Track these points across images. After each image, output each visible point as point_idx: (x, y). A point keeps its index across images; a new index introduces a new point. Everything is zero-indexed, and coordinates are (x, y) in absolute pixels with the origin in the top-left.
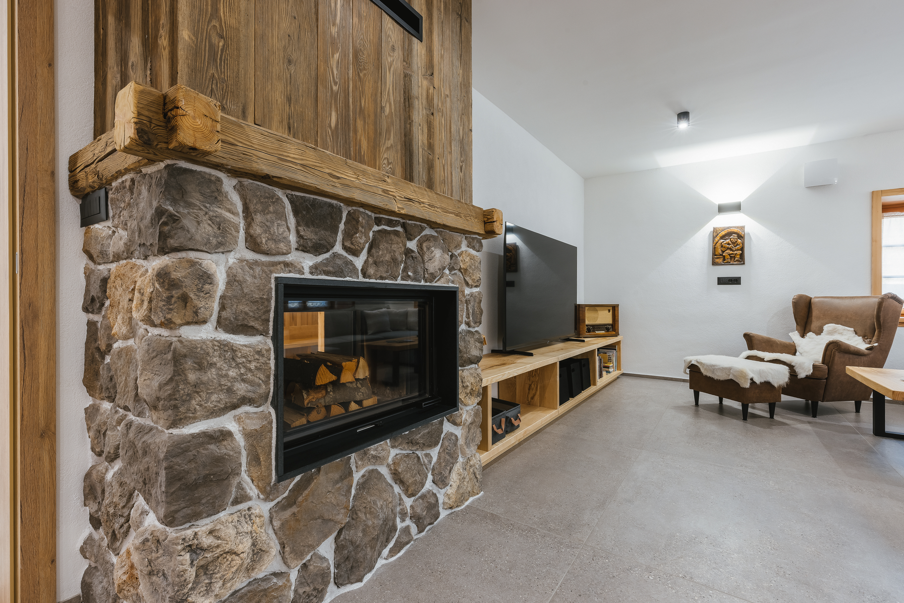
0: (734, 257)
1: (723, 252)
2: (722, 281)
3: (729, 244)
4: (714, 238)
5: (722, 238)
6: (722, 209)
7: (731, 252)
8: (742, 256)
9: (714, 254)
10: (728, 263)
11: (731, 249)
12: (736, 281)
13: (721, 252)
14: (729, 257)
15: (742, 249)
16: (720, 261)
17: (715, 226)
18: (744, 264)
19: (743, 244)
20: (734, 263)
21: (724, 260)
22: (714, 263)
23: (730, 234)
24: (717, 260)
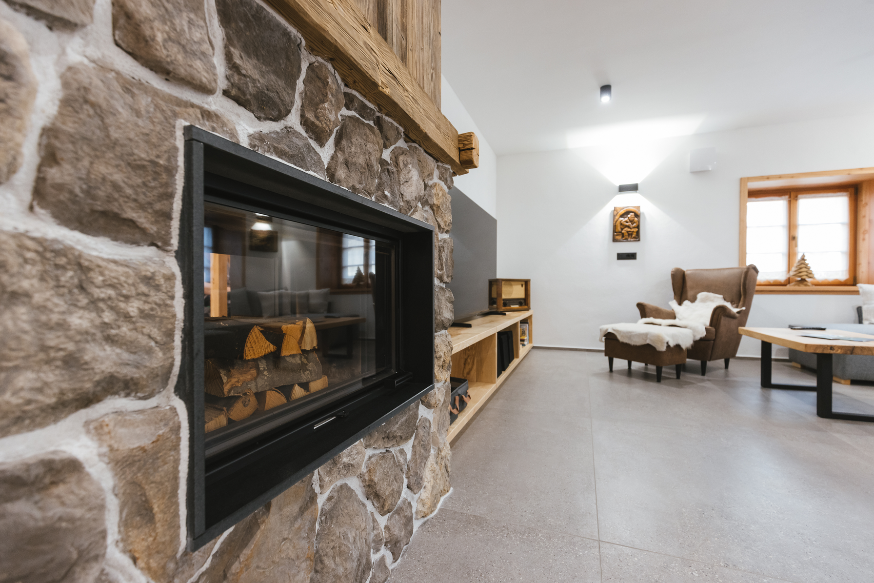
0: (632, 234)
1: (622, 229)
2: (621, 257)
3: (627, 222)
4: (614, 216)
5: (622, 216)
6: (623, 189)
7: (629, 230)
8: (638, 233)
9: (614, 231)
10: (627, 240)
11: (628, 227)
12: (632, 256)
13: (620, 230)
14: (627, 234)
15: (638, 227)
16: (619, 237)
17: (616, 206)
18: (639, 240)
19: (639, 222)
20: (632, 240)
21: (623, 236)
22: (615, 240)
23: (628, 213)
24: (617, 237)
